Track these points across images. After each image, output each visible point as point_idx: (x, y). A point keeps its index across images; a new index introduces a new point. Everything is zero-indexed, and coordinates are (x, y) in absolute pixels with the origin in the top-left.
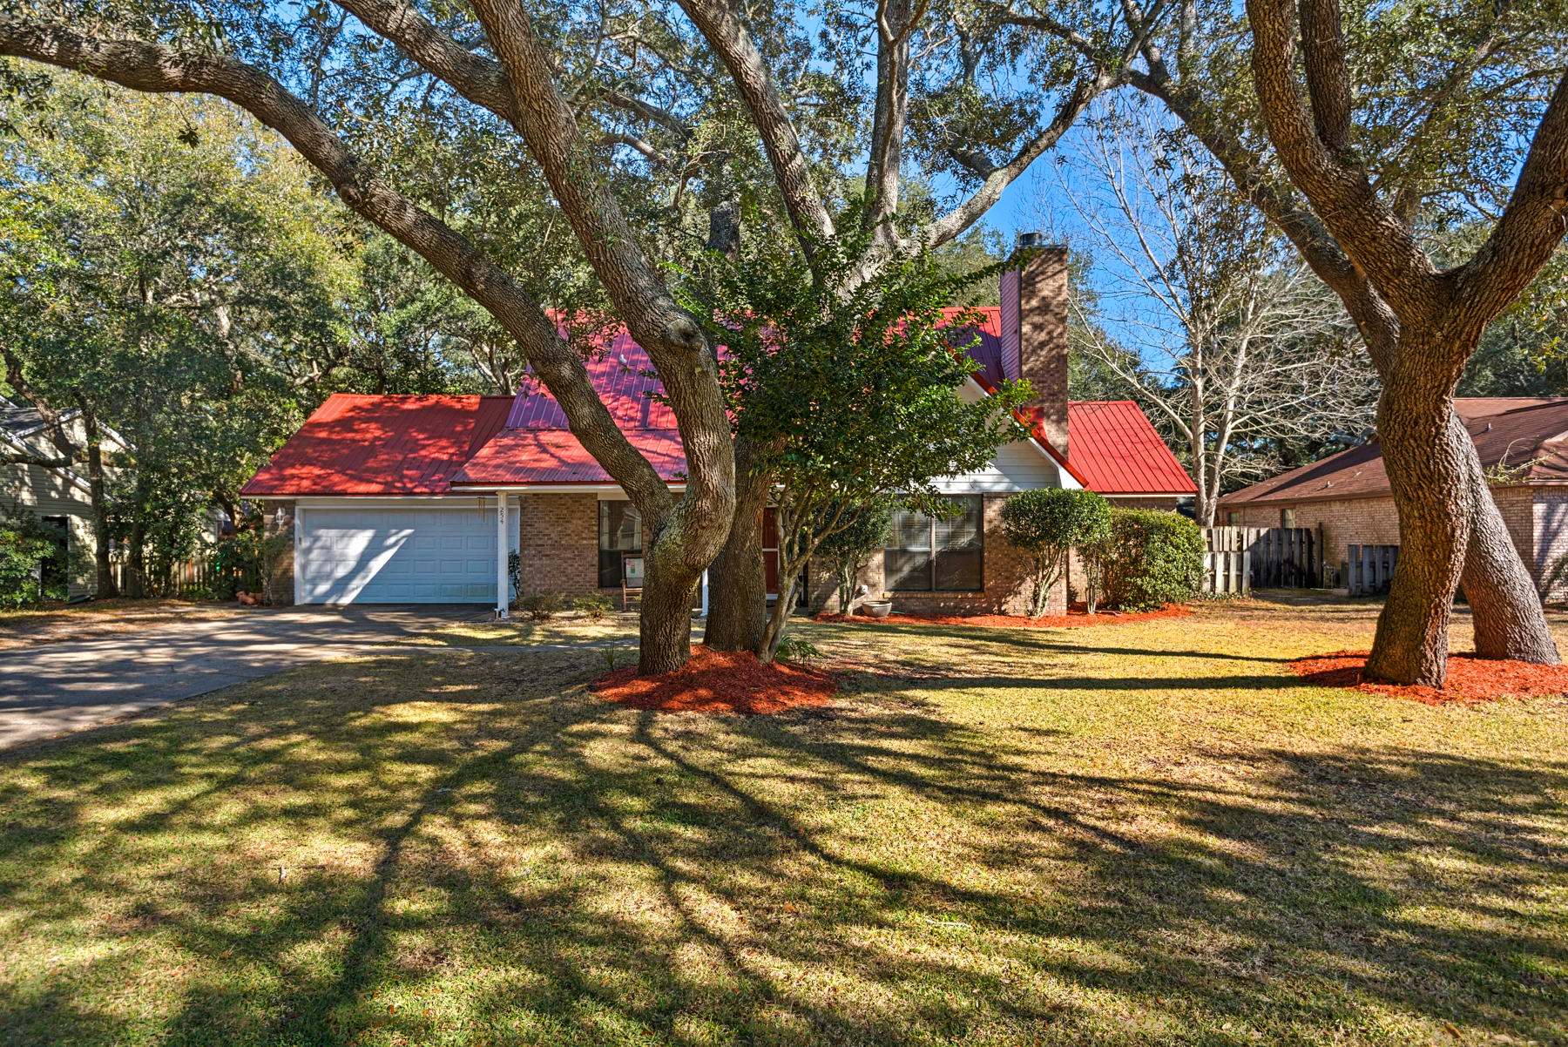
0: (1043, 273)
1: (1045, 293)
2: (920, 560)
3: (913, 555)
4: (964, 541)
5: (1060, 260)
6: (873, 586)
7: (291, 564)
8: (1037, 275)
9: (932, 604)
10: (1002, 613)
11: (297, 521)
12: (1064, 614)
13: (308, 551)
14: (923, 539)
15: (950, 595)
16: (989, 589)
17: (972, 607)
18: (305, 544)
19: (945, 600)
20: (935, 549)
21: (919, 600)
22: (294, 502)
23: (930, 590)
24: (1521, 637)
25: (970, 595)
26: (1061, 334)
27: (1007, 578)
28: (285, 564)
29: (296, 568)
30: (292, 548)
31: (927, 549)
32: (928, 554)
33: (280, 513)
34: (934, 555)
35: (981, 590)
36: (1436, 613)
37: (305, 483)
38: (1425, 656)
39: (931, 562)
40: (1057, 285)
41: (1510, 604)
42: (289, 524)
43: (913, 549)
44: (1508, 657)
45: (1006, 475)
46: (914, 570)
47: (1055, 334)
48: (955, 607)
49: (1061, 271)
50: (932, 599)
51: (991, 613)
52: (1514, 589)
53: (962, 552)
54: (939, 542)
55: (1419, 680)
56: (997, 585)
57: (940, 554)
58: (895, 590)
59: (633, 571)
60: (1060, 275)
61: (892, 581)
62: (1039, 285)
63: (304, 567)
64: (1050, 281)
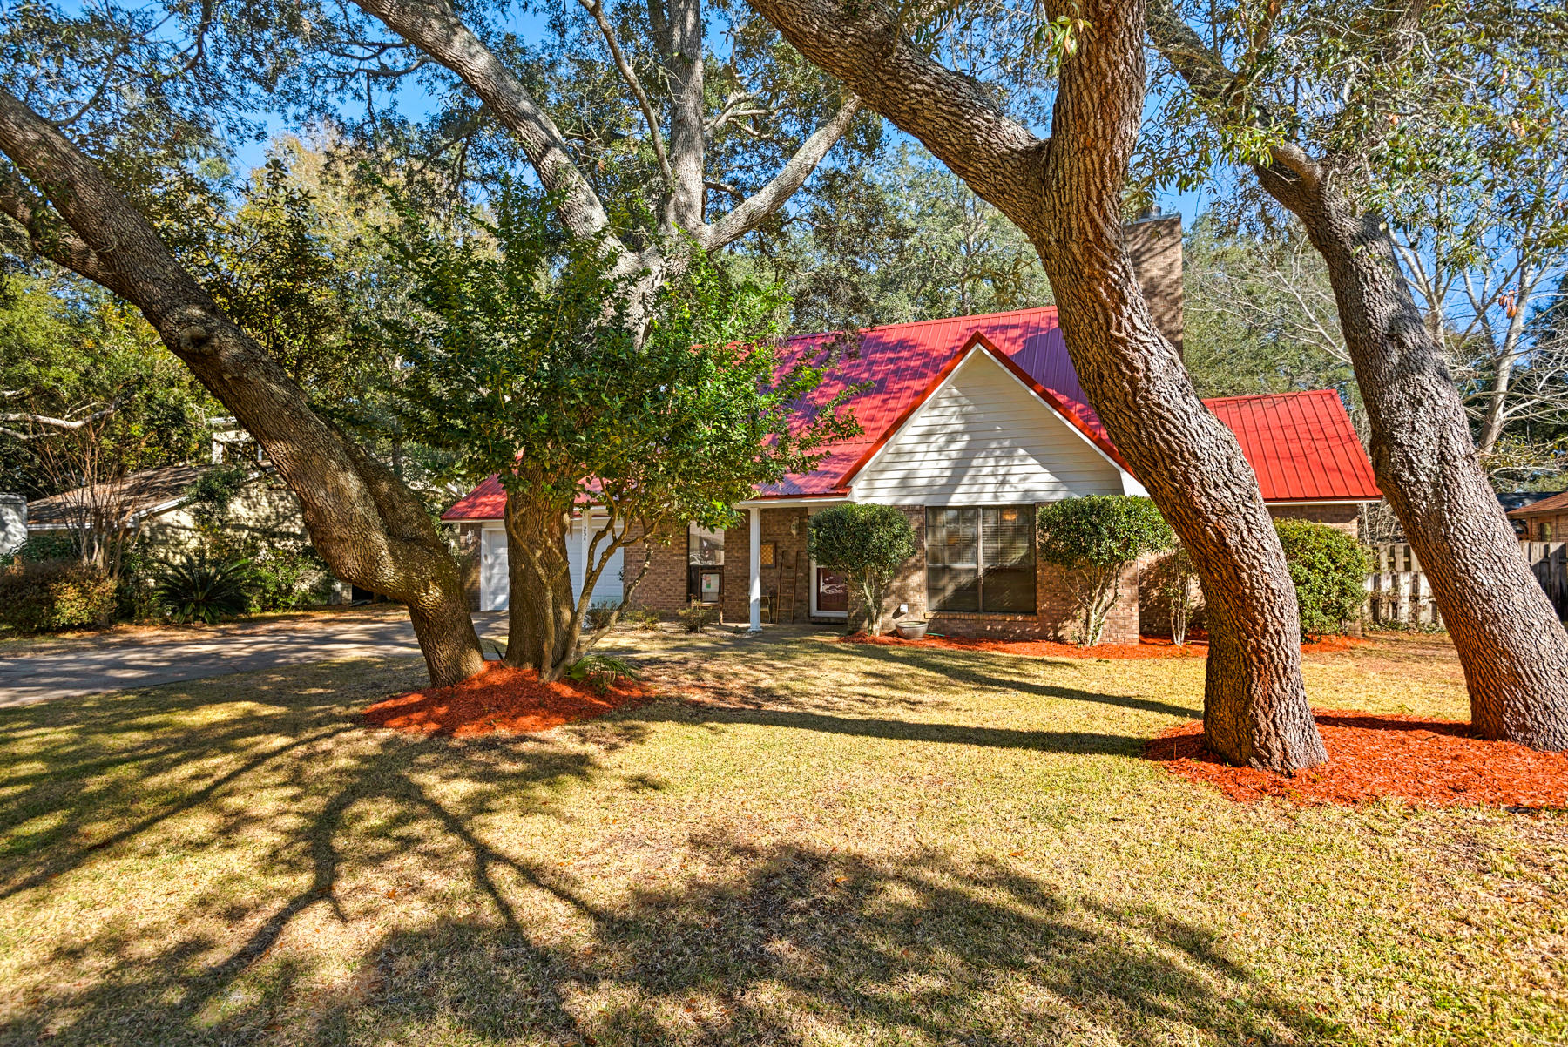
0: (1149, 250)
1: (1155, 272)
2: (964, 580)
3: (958, 573)
4: (1015, 557)
5: (1171, 233)
6: (912, 607)
7: (478, 577)
8: (1144, 253)
9: (978, 627)
10: (1060, 640)
11: (483, 541)
12: (1136, 644)
13: (491, 567)
14: (969, 555)
15: (998, 617)
16: (1041, 611)
17: (1023, 632)
18: (490, 561)
19: (991, 622)
20: (981, 567)
21: (962, 621)
22: (480, 525)
23: (976, 611)
24: (1527, 707)
25: (1020, 618)
26: (1174, 319)
27: (1063, 599)
28: (474, 576)
29: (482, 580)
30: (478, 563)
31: (973, 566)
32: (975, 571)
33: (470, 533)
34: (980, 573)
35: (1034, 612)
36: (1261, 661)
37: (488, 509)
38: (1257, 725)
39: (978, 580)
40: (1169, 261)
41: (1505, 653)
42: (477, 544)
43: (958, 566)
44: (1504, 737)
45: (1063, 482)
46: (958, 590)
47: (1166, 318)
48: (1003, 631)
49: (1173, 245)
50: (978, 621)
51: (1047, 639)
52: (1511, 629)
53: (1014, 570)
54: (986, 560)
55: (1253, 760)
56: (1051, 608)
57: (988, 572)
58: (939, 610)
59: (709, 586)
60: (1173, 250)
61: (935, 602)
62: (1145, 265)
63: (489, 580)
64: (1160, 259)
